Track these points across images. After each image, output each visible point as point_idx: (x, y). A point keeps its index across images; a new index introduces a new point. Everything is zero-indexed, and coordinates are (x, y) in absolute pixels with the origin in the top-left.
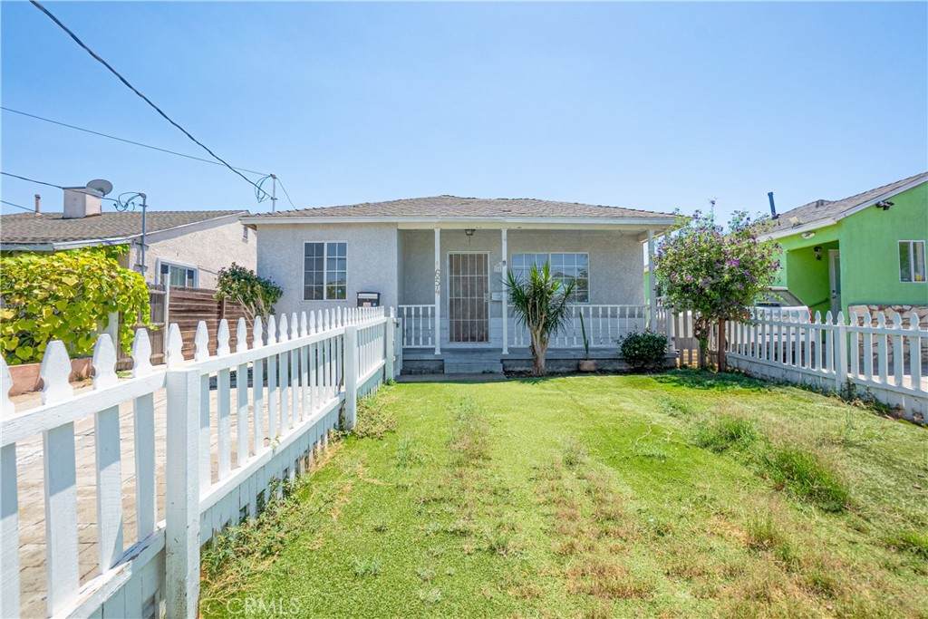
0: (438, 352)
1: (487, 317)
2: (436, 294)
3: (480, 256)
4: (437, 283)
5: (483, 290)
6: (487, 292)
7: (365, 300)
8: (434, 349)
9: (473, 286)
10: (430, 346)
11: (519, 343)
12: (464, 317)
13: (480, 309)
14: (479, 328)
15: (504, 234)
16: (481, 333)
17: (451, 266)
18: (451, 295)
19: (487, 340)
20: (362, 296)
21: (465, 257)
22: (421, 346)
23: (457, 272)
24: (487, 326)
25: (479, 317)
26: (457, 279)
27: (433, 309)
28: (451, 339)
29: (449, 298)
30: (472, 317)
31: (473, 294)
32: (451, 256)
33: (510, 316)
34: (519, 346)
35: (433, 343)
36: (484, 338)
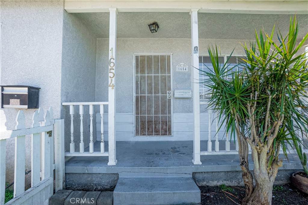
0: (112, 162)
1: (170, 113)
2: (110, 88)
3: (163, 58)
4: (111, 75)
5: (166, 87)
6: (170, 89)
7: (12, 96)
8: (105, 160)
9: (156, 84)
10: (102, 153)
11: (213, 149)
12: (149, 112)
13: (164, 105)
14: (163, 124)
15: (194, 18)
16: (164, 127)
17: (137, 67)
18: (137, 93)
19: (170, 134)
20: (8, 91)
21: (149, 58)
22: (92, 153)
23: (143, 71)
24: (170, 121)
25: (163, 112)
26: (143, 78)
27: (106, 107)
28: (137, 133)
29: (135, 95)
30: (156, 112)
31: (157, 92)
32: (137, 57)
33: (203, 110)
34: (215, 153)
35: (106, 149)
36: (167, 131)
